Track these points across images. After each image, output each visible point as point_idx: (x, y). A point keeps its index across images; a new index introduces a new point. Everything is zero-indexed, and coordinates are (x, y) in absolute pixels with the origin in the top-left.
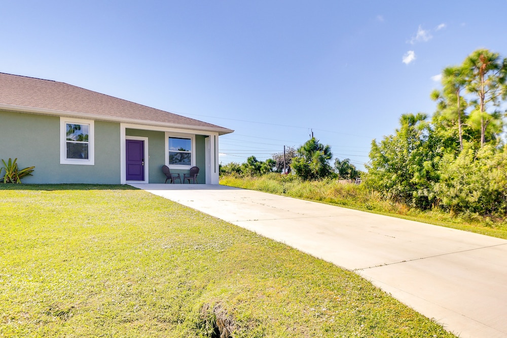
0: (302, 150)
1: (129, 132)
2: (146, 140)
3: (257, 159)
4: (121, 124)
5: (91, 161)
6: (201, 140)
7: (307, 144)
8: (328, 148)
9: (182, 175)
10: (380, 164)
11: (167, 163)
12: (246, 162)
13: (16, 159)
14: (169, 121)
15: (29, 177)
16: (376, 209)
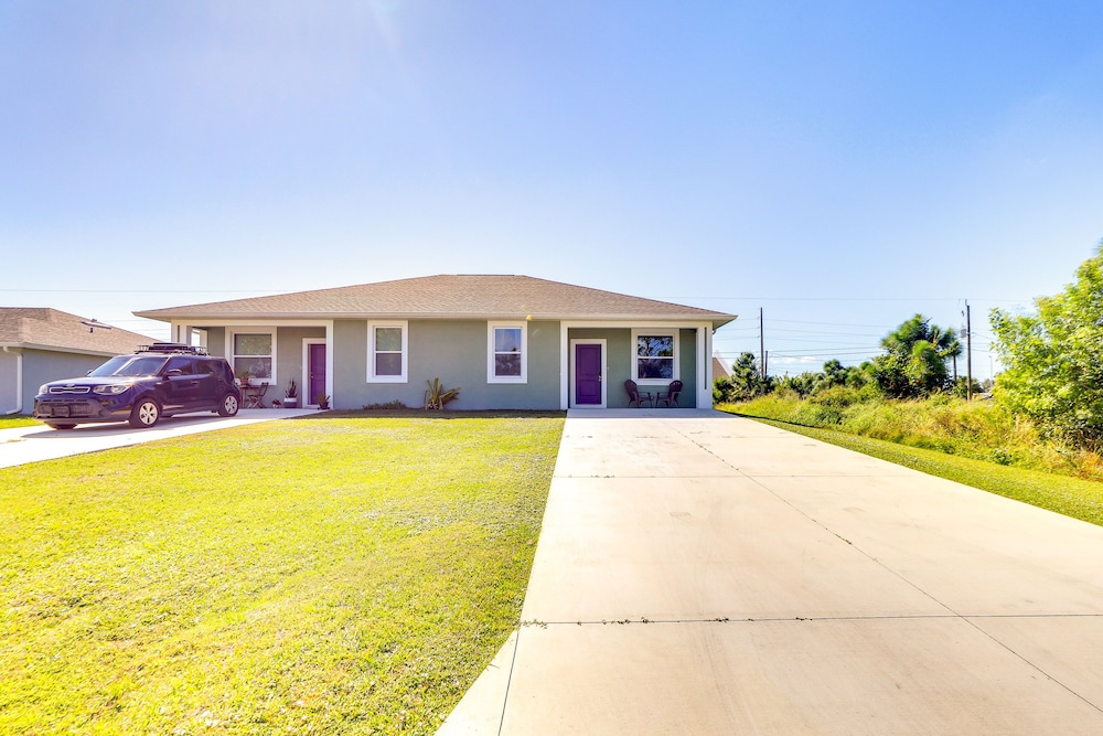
0: (892, 341)
1: (573, 333)
2: (603, 342)
3: (842, 364)
4: (562, 323)
5: (522, 379)
6: (689, 335)
7: (902, 328)
8: (949, 333)
9: (654, 394)
10: (1027, 362)
11: (634, 376)
12: (821, 370)
13: (437, 380)
14: (629, 311)
15: (454, 401)
16: (1019, 463)
